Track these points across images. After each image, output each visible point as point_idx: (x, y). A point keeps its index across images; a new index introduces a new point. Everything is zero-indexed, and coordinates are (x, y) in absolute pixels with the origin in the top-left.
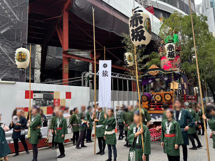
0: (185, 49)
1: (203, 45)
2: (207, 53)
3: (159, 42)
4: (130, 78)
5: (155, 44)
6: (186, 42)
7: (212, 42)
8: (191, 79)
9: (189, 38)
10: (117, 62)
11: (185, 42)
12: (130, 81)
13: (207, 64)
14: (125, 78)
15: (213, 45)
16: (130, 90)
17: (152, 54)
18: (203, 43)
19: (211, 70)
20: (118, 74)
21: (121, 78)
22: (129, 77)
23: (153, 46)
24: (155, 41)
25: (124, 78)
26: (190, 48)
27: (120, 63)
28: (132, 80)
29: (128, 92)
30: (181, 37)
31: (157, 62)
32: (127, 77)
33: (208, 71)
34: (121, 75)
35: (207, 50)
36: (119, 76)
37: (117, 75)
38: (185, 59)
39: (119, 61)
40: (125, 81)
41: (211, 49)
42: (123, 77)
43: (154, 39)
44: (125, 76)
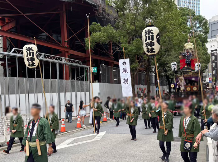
0: (138, 20)
1: (161, 16)
2: (167, 28)
3: (103, 8)
4: (61, 60)
5: (97, 10)
6: (139, 9)
7: (173, 12)
8: (143, 63)
9: (143, 4)
10: (41, 35)
11: (138, 11)
12: (61, 65)
13: (165, 42)
14: (54, 61)
15: (174, 17)
16: (61, 77)
17: (93, 26)
18: (161, 12)
19: (168, 51)
20: (44, 54)
21: (48, 60)
22: (59, 59)
23: (95, 13)
24: (97, 7)
25: (51, 60)
26: (144, 19)
27: (45, 37)
28: (64, 64)
29: (57, 80)
30: (133, 2)
31: (100, 38)
32: (56, 59)
33: (165, 52)
34: (48, 56)
35: (167, 23)
36: (45, 58)
37: (42, 56)
38: (137, 35)
39: (44, 34)
40: (54, 65)
41: (171, 21)
42: (51, 58)
43: (96, 4)
44: (54, 58)
